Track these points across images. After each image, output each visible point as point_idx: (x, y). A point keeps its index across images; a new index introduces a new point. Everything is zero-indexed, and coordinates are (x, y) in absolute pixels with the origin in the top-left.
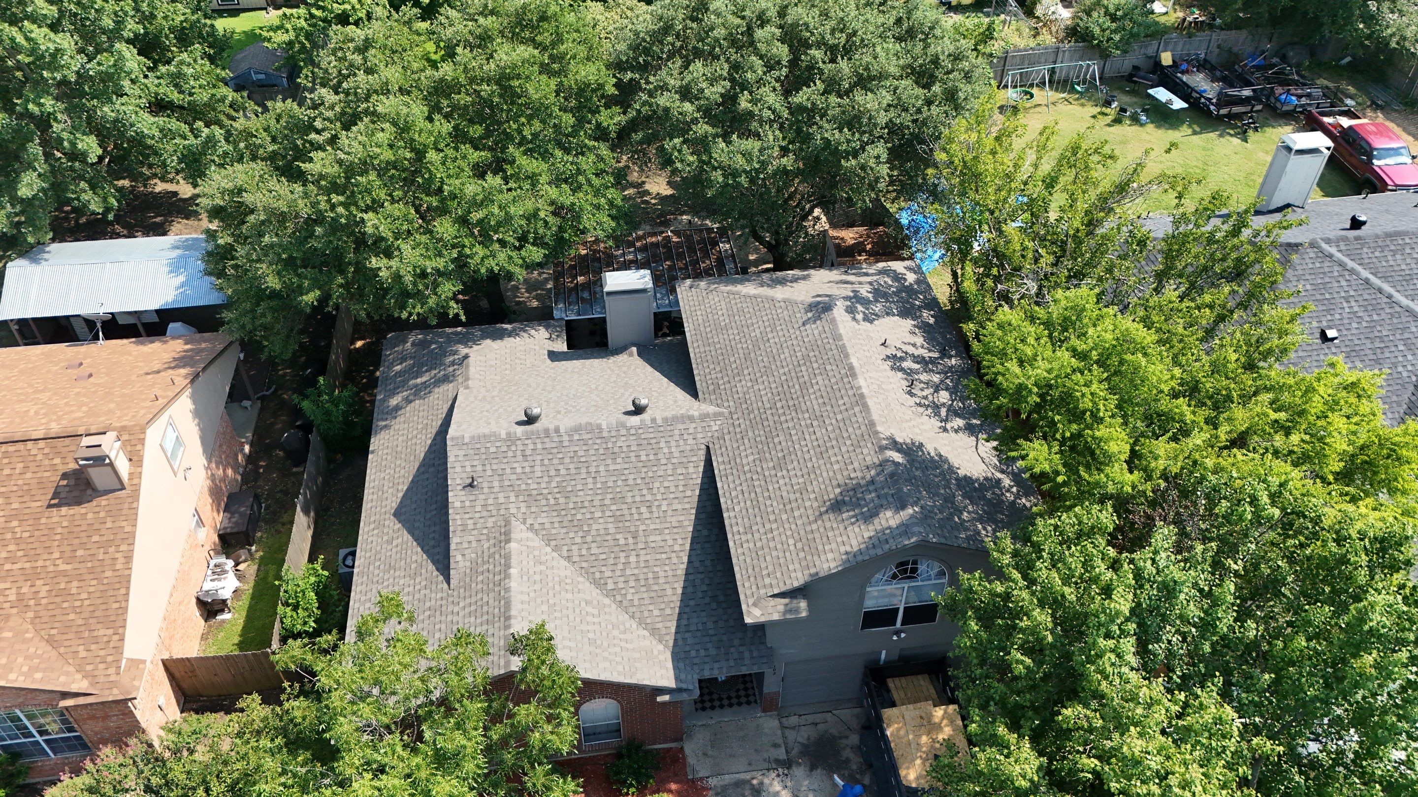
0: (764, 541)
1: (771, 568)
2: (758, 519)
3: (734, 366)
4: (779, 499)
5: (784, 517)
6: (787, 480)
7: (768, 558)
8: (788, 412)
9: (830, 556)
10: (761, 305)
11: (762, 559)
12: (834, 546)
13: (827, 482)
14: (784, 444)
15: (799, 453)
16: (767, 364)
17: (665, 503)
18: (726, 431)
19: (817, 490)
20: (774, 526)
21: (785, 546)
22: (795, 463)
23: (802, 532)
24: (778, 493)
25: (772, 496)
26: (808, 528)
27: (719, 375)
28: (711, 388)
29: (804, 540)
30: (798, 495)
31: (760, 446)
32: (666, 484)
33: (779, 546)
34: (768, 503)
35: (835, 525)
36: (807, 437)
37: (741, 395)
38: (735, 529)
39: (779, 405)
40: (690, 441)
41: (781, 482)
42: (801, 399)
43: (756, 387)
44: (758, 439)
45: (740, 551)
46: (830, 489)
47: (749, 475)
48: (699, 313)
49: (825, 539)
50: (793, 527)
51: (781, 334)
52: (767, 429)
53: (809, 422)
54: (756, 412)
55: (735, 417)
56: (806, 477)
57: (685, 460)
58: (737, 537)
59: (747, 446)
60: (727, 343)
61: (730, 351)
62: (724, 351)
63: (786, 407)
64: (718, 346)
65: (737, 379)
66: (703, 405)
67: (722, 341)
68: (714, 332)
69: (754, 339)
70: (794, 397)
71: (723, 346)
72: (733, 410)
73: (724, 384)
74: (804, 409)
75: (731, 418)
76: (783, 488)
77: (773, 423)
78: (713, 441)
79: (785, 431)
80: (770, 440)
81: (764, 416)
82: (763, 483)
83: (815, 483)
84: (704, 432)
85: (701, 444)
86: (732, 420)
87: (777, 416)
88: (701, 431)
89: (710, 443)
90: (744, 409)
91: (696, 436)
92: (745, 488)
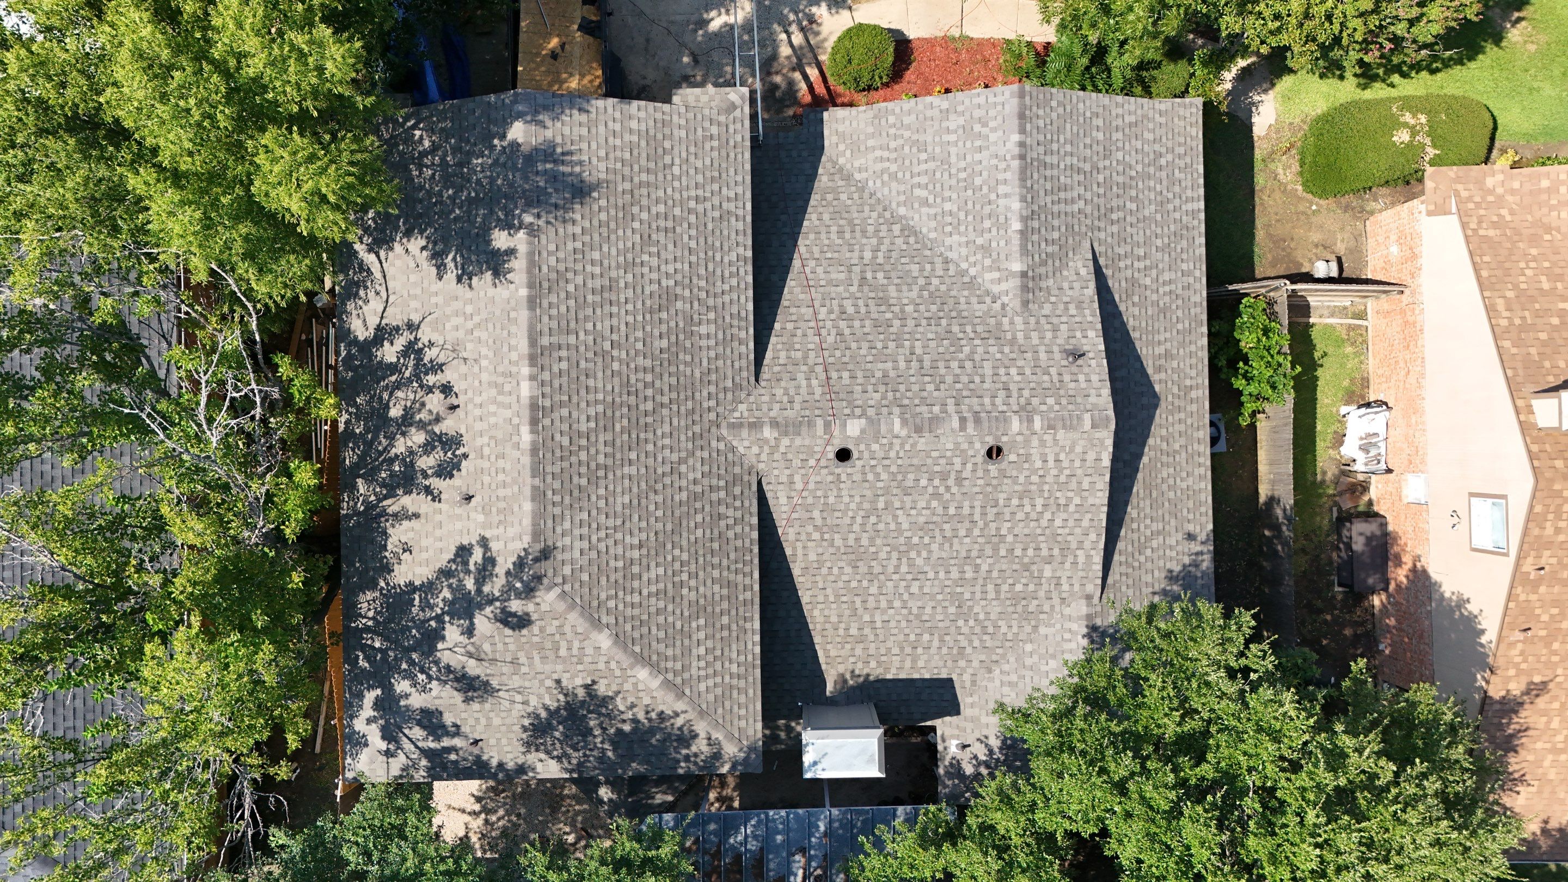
2: (710, 227)
3: (699, 518)
4: (679, 243)
5: (677, 211)
6: (663, 268)
8: (640, 385)
9: (634, 125)
10: (637, 635)
12: (627, 137)
13: (613, 238)
14: (656, 332)
15: (639, 305)
16: (652, 496)
18: (729, 396)
19: (629, 232)
20: (692, 204)
21: (684, 168)
22: (647, 290)
23: (660, 176)
24: (679, 254)
25: (686, 253)
26: (652, 178)
27: (722, 509)
28: (737, 490)
29: (660, 164)
30: (654, 236)
31: (688, 344)
33: (692, 172)
34: (693, 244)
35: (619, 165)
36: (623, 328)
37: (698, 453)
39: (649, 406)
40: (779, 392)
41: (671, 269)
42: (618, 400)
43: (675, 457)
44: (688, 358)
45: (739, 190)
47: (711, 302)
48: (734, 668)
49: (636, 152)
50: (669, 190)
51: (620, 551)
52: (673, 369)
53: (615, 353)
54: (683, 409)
55: (712, 416)
56: (638, 260)
57: (790, 368)
58: (740, 212)
59: (705, 353)
60: (701, 573)
61: (701, 552)
62: (709, 557)
63: (641, 396)
64: (716, 573)
65: (699, 489)
66: (754, 460)
67: (709, 582)
68: (718, 610)
69: (661, 559)
70: (625, 410)
71: (709, 569)
72: (714, 429)
73: (719, 488)
74: (616, 380)
75: (719, 415)
76: (671, 257)
77: (663, 377)
78: (749, 387)
79: (650, 354)
80: (674, 349)
81: (674, 396)
82: (695, 280)
83: (629, 245)
84: (759, 402)
85: (765, 387)
86: (718, 410)
87: (656, 386)
88: (763, 404)
89: (754, 386)
90: (699, 423)
91: (770, 399)
92: (719, 283)
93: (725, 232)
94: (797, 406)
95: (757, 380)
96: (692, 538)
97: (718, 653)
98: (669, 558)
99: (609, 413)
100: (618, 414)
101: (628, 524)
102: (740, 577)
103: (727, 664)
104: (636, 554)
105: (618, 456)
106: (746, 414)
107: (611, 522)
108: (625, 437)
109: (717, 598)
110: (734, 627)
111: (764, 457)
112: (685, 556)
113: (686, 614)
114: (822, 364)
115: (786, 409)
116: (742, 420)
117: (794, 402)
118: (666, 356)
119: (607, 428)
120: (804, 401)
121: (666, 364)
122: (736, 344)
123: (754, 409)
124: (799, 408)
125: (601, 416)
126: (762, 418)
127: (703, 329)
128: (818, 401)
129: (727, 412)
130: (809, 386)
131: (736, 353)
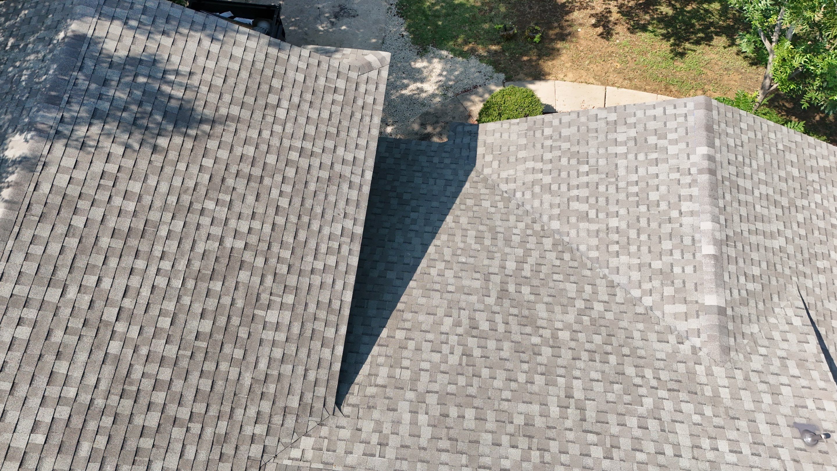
0: (319, 143)
1: (328, 98)
2: (312, 187)
4: (264, 197)
5: (271, 159)
6: (232, 223)
7: (325, 114)
8: (147, 384)
9: (238, 52)
11: (335, 120)
12: (224, 62)
13: (168, 170)
14: (197, 308)
15: (181, 265)
17: (445, 328)
19: (194, 169)
20: (294, 155)
21: (293, 113)
22: (200, 248)
23: (258, 115)
24: (260, 210)
25: (271, 211)
26: (246, 114)
29: (261, 102)
30: (230, 182)
31: (243, 333)
32: (436, 357)
33: (302, 120)
34: (284, 203)
35: (204, 89)
36: (146, 292)
38: (354, 195)
39: (153, 420)
40: (367, 426)
41: (244, 227)
42: (100, 402)
44: (238, 353)
45: (361, 155)
46: (173, 155)
47: (292, 280)
49: (231, 81)
50: (266, 134)
52: (210, 366)
53: (121, 327)
56: (197, 206)
57: (390, 392)
58: (356, 180)
59: (266, 350)
63: (143, 401)
70: (108, 421)
74: (108, 370)
75: (267, 451)
76: (247, 212)
77: (190, 377)
78: (325, 413)
79: (178, 338)
80: (219, 337)
81: (200, 408)
82: (275, 248)
83: (191, 184)
84: (334, 438)
85: (349, 416)
86: (267, 443)
87: (173, 389)
88: (339, 442)
89: (331, 413)
90: (231, 460)
91: (353, 435)
92: (310, 258)
93: (332, 198)
94: (390, 453)
95: (339, 403)
99: (77, 422)
100: (92, 426)
106: (309, 455)
114: (437, 392)
115: (373, 455)
116: (301, 464)
117: (387, 444)
118: (204, 345)
119: (63, 449)
120: (402, 446)
121: (199, 357)
122: (316, 344)
123: (325, 449)
124: (393, 456)
125: (60, 427)
126: (332, 464)
127: (272, 316)
128: (425, 449)
129: (281, 448)
130: (414, 423)
131: (315, 358)
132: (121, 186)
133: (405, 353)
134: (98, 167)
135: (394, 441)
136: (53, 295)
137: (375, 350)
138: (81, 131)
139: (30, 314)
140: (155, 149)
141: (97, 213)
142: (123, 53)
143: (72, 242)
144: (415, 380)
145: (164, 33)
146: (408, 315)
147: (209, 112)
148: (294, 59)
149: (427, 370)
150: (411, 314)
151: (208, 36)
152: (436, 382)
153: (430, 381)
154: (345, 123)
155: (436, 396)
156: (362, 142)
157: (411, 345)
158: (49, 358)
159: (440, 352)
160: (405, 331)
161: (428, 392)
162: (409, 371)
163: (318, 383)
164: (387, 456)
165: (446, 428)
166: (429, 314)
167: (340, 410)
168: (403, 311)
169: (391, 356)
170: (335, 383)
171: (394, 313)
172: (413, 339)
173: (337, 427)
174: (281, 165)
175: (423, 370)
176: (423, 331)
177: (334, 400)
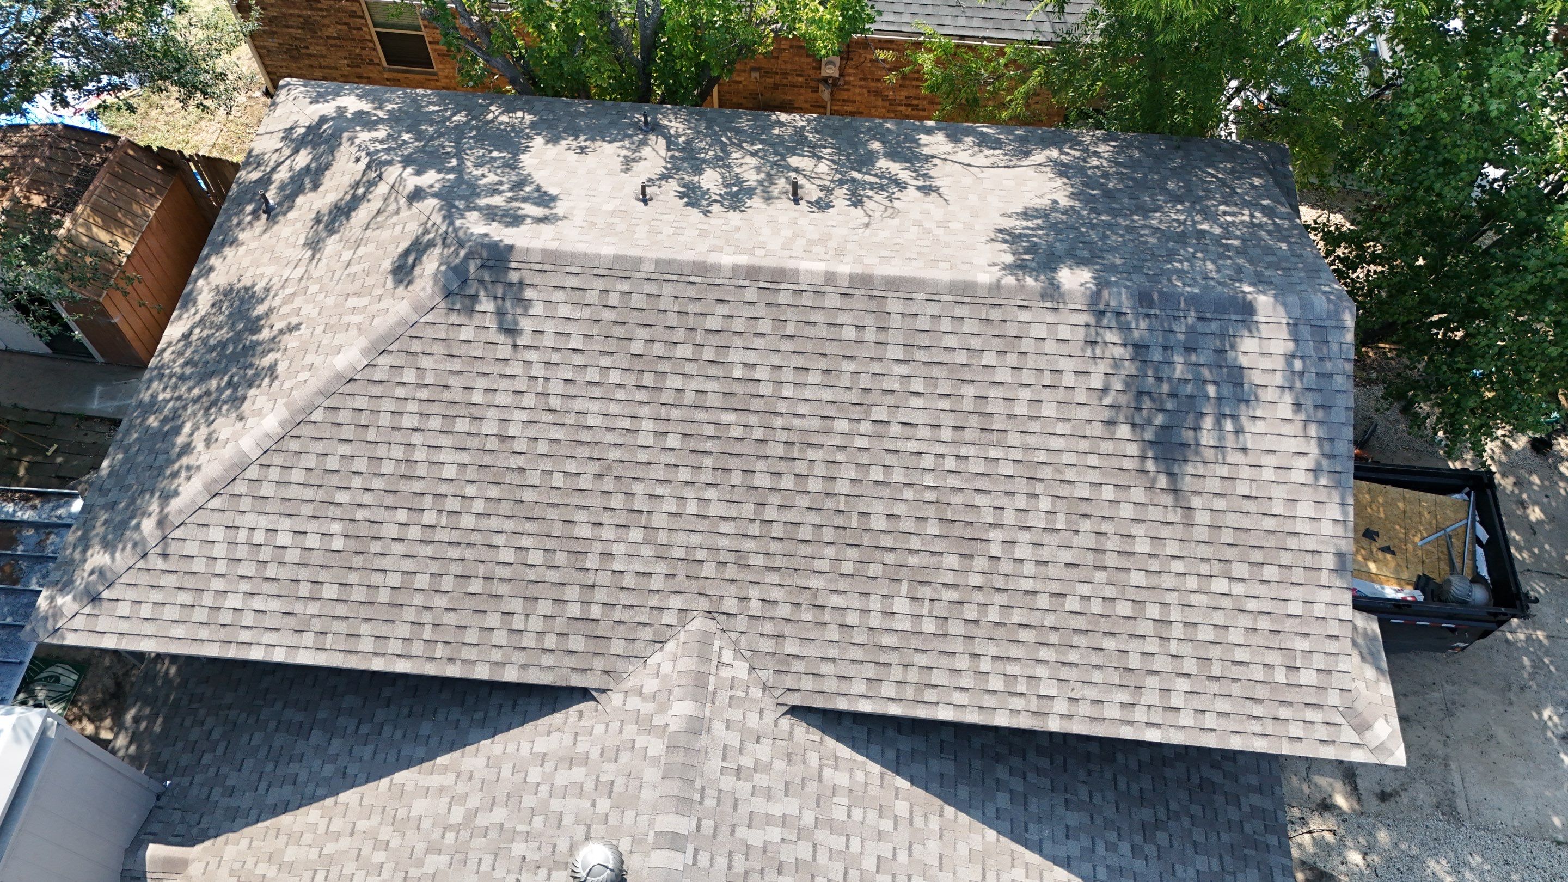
0: (1186, 649)
1: (1273, 658)
2: (1109, 643)
3: (536, 557)
4: (1074, 574)
5: (1137, 578)
6: (1025, 537)
7: (1242, 655)
8: (801, 467)
9: (1305, 509)
10: (343, 417)
11: (1235, 672)
12: (1279, 492)
13: (1084, 445)
14: (899, 509)
15: (952, 481)
16: (594, 468)
18: (766, 645)
19: (1094, 477)
20: (1154, 611)
21: (1226, 603)
22: (979, 500)
23: (1206, 551)
24: (1052, 571)
25: (1055, 587)
26: (1201, 533)
27: (545, 607)
28: (577, 643)
29: (1229, 554)
30: (1086, 525)
31: (873, 570)
32: (869, 864)
34: (1072, 604)
35: (1224, 471)
36: (912, 446)
37: (661, 568)
38: (1112, 712)
39: (762, 481)
40: (764, 751)
41: (1022, 552)
42: (778, 422)
43: (659, 520)
44: (847, 568)
46: (1107, 447)
47: (955, 627)
48: (234, 601)
49: (1250, 506)
50: (1178, 566)
51: (500, 399)
52: (828, 534)
53: (865, 427)
54: (750, 545)
55: (730, 605)
56: (1039, 488)
57: (812, 787)
58: (1139, 715)
59: (855, 602)
60: (428, 550)
61: (469, 554)
62: (456, 569)
63: (782, 467)
64: (422, 581)
65: (592, 562)
66: (631, 683)
67: (408, 565)
68: (353, 578)
69: (471, 474)
70: (759, 434)
71: (434, 567)
72: (704, 604)
73: (586, 603)
74: (816, 424)
75: (731, 618)
76: (1045, 554)
77: (813, 513)
78: (780, 691)
79: (859, 493)
80: (866, 540)
81: (777, 531)
82: (1000, 599)
83: (1070, 475)
84: (747, 705)
85: (776, 726)
86: (739, 617)
87: (798, 497)
88: (741, 711)
89: (780, 700)
90: (719, 576)
91: (750, 730)
92: (993, 650)
93: (1097, 676)
94: (727, 783)
95: (794, 711)
96: (499, 540)
97: (271, 572)
98: (470, 490)
99: (757, 404)
100: (753, 420)
101: (550, 418)
102: (404, 630)
103: (245, 586)
104: (490, 427)
105: (676, 414)
106: (726, 673)
107: (556, 387)
108: (710, 430)
109: (376, 579)
110: (313, 608)
111: (634, 703)
112: (467, 521)
113: (360, 514)
114: (814, 859)
115: (724, 758)
116: (714, 663)
117: (739, 779)
118: (854, 524)
119: (728, 397)
120: (736, 800)
121: (839, 521)
122: (870, 671)
123: (733, 693)
124: (722, 787)
125: (751, 389)
126: (713, 703)
127: (901, 605)
128: (732, 833)
129: (734, 636)
130: (769, 820)
131: (850, 670)
132: (1045, 394)
133: (872, 815)
134: (1066, 364)
135: (743, 788)
136: (896, 352)
137: (875, 768)
138: (1111, 337)
139: (870, 335)
140: (1110, 423)
141: (1003, 375)
142: (1244, 361)
143: (962, 358)
144: (832, 827)
145: (1298, 406)
146: (935, 823)
147: (1187, 483)
148: (1326, 596)
149: (847, 847)
150: (937, 828)
151: (1318, 463)
152: (830, 859)
153: (831, 850)
154: (1236, 690)
155: (809, 857)
156: (1210, 721)
157: (887, 825)
158: (824, 364)
159: (878, 872)
160: (908, 816)
161: (814, 845)
162: (845, 818)
163: (818, 678)
164: (723, 778)
165: (763, 870)
166: (941, 859)
167: (785, 714)
168: (941, 816)
169: (866, 792)
170: (819, 703)
171: (938, 801)
172: (895, 829)
173: (762, 710)
174: (1132, 594)
175: (848, 840)
176: (910, 847)
177: (797, 703)
